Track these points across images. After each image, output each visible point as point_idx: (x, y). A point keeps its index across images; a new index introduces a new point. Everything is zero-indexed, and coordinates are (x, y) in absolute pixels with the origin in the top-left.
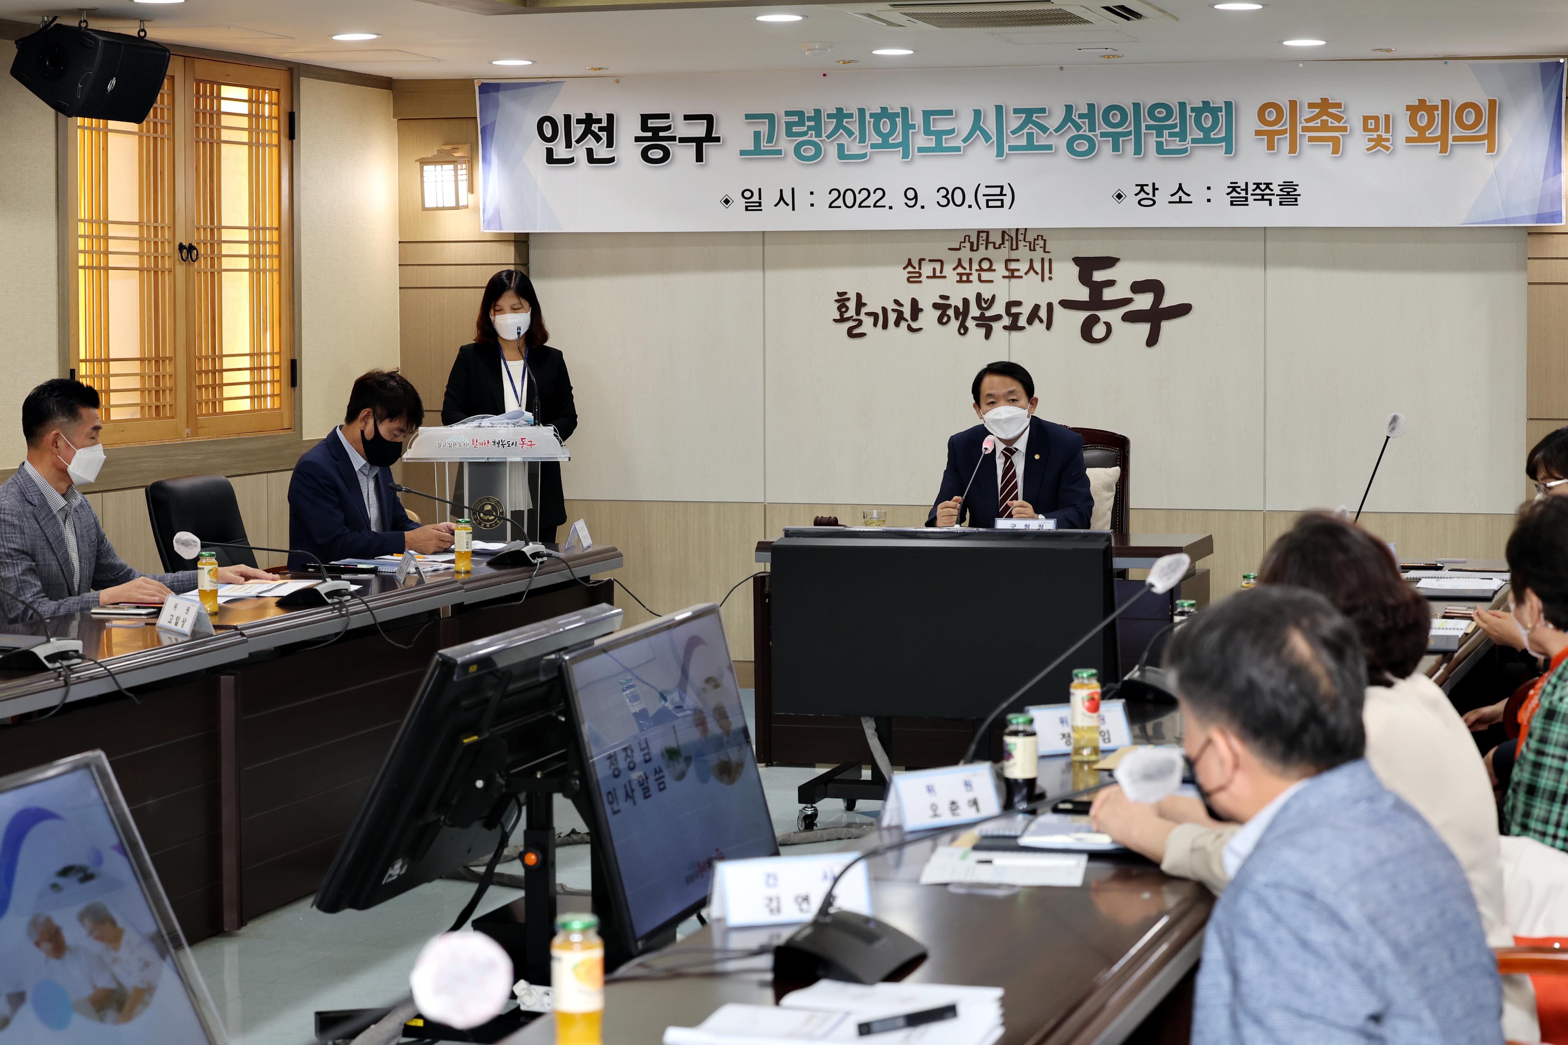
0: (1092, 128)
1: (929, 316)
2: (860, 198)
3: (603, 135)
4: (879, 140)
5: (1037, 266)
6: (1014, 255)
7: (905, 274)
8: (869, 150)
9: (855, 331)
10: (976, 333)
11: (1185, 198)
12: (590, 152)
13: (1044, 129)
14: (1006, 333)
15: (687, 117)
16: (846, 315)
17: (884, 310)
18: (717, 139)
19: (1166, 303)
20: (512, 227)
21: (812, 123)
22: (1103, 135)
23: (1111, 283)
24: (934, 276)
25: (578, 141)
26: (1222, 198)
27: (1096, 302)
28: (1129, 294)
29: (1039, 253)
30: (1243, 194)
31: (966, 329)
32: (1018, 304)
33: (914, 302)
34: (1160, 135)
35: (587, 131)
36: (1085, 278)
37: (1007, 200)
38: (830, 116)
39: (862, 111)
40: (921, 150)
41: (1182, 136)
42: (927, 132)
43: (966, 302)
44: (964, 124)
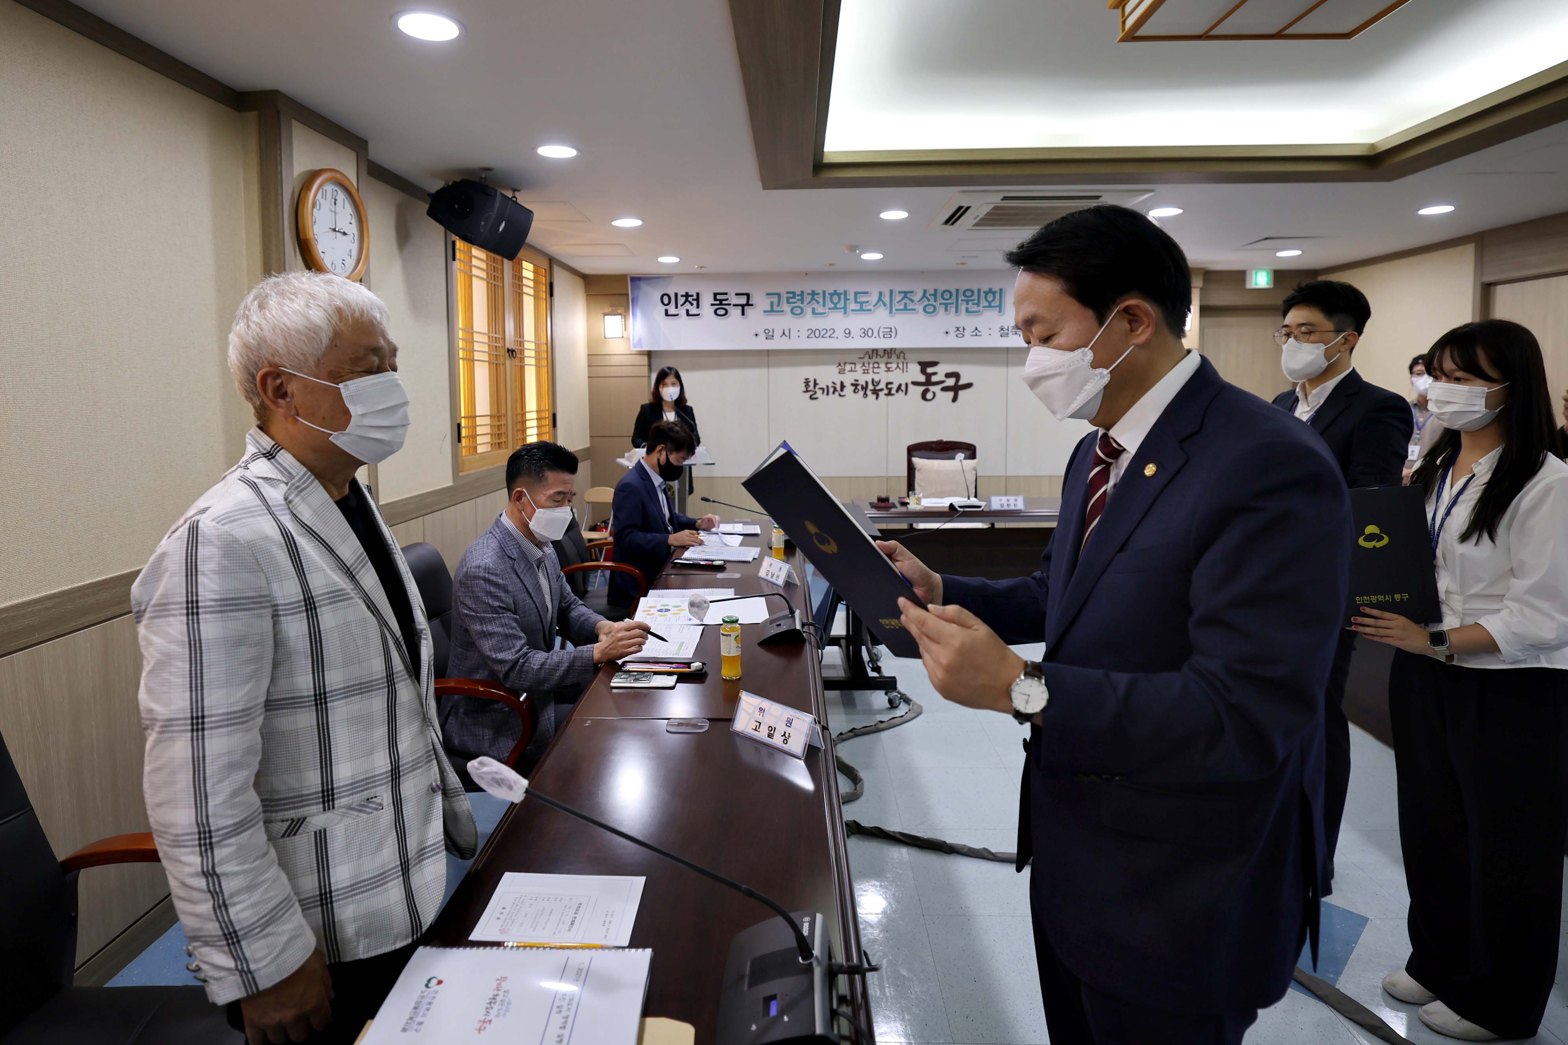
0: (935, 301)
1: (849, 389)
2: (822, 333)
3: (695, 303)
4: (832, 306)
5: (901, 366)
6: (890, 360)
7: (837, 370)
8: (827, 311)
9: (814, 397)
10: (871, 397)
11: (978, 334)
12: (687, 311)
13: (912, 301)
14: (886, 397)
15: (737, 294)
16: (809, 389)
17: (828, 387)
18: (752, 305)
19: (961, 382)
20: (646, 348)
21: (799, 298)
22: (940, 304)
23: (935, 374)
24: (852, 371)
25: (682, 305)
26: (996, 333)
27: (928, 382)
28: (943, 378)
29: (902, 359)
30: (1006, 331)
31: (867, 395)
32: (891, 383)
33: (842, 383)
34: (967, 304)
35: (686, 301)
36: (923, 371)
37: (893, 334)
38: (808, 294)
39: (824, 292)
40: (852, 310)
41: (978, 305)
42: (856, 302)
43: (867, 383)
44: (874, 298)
